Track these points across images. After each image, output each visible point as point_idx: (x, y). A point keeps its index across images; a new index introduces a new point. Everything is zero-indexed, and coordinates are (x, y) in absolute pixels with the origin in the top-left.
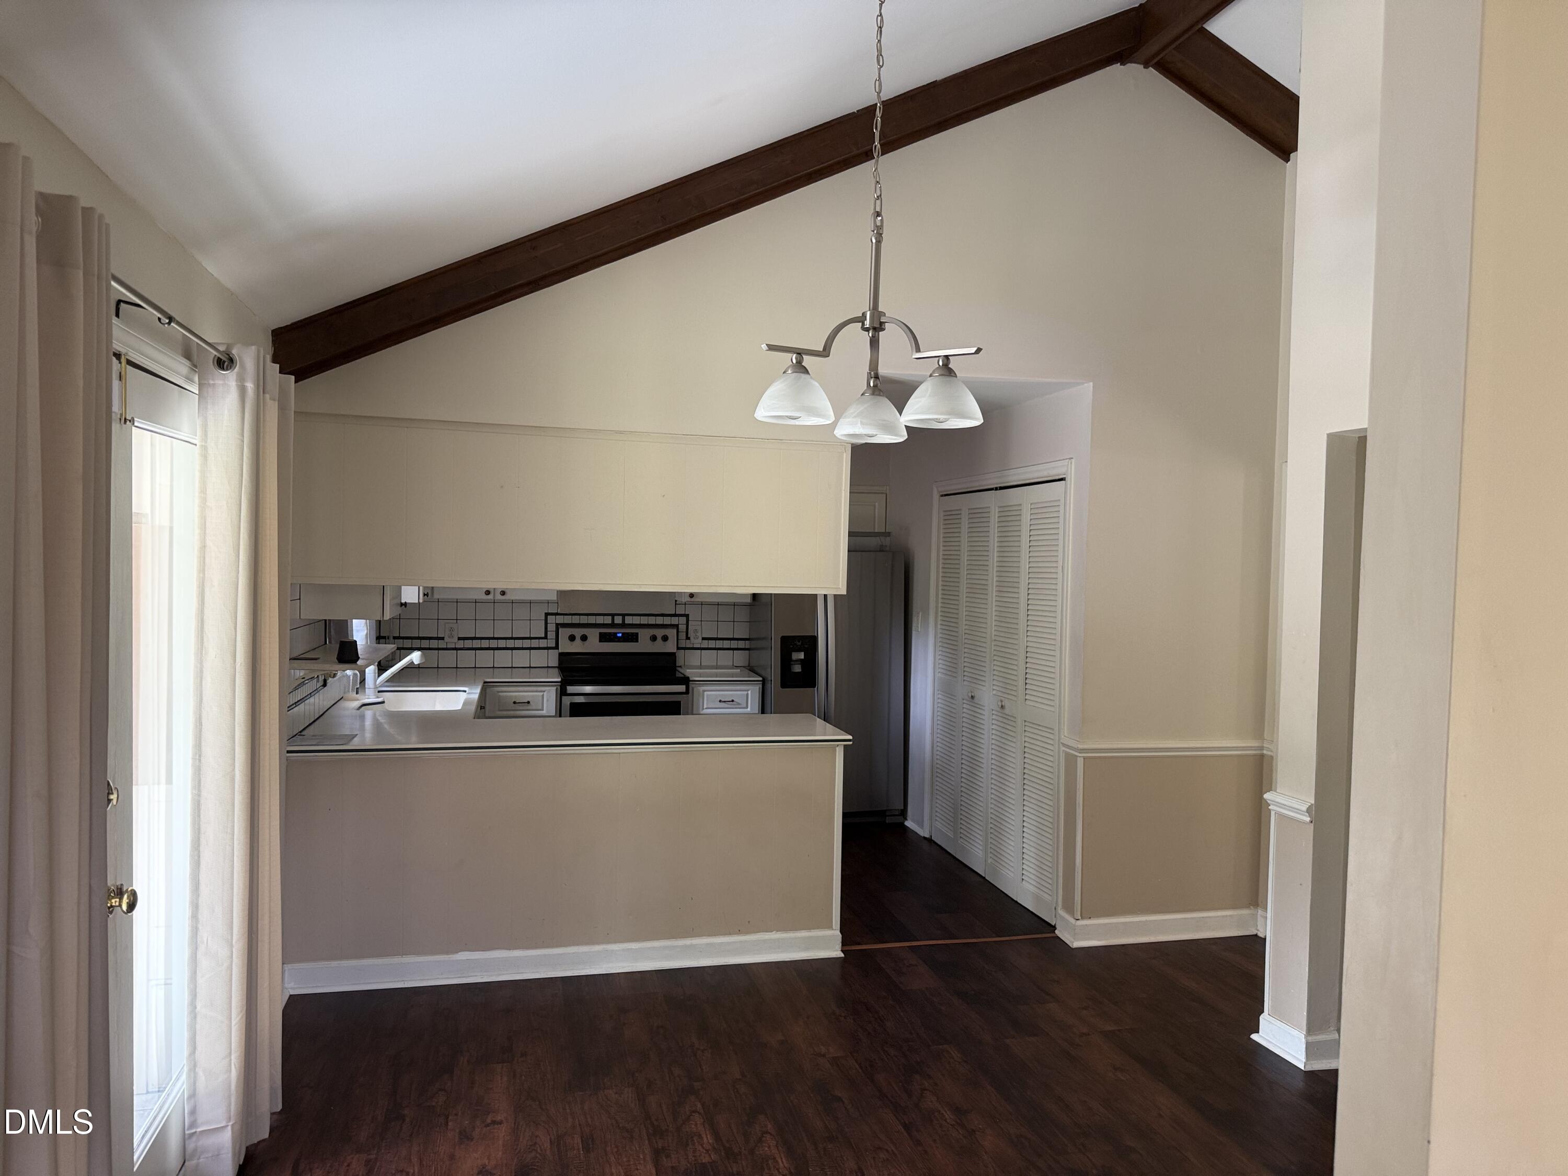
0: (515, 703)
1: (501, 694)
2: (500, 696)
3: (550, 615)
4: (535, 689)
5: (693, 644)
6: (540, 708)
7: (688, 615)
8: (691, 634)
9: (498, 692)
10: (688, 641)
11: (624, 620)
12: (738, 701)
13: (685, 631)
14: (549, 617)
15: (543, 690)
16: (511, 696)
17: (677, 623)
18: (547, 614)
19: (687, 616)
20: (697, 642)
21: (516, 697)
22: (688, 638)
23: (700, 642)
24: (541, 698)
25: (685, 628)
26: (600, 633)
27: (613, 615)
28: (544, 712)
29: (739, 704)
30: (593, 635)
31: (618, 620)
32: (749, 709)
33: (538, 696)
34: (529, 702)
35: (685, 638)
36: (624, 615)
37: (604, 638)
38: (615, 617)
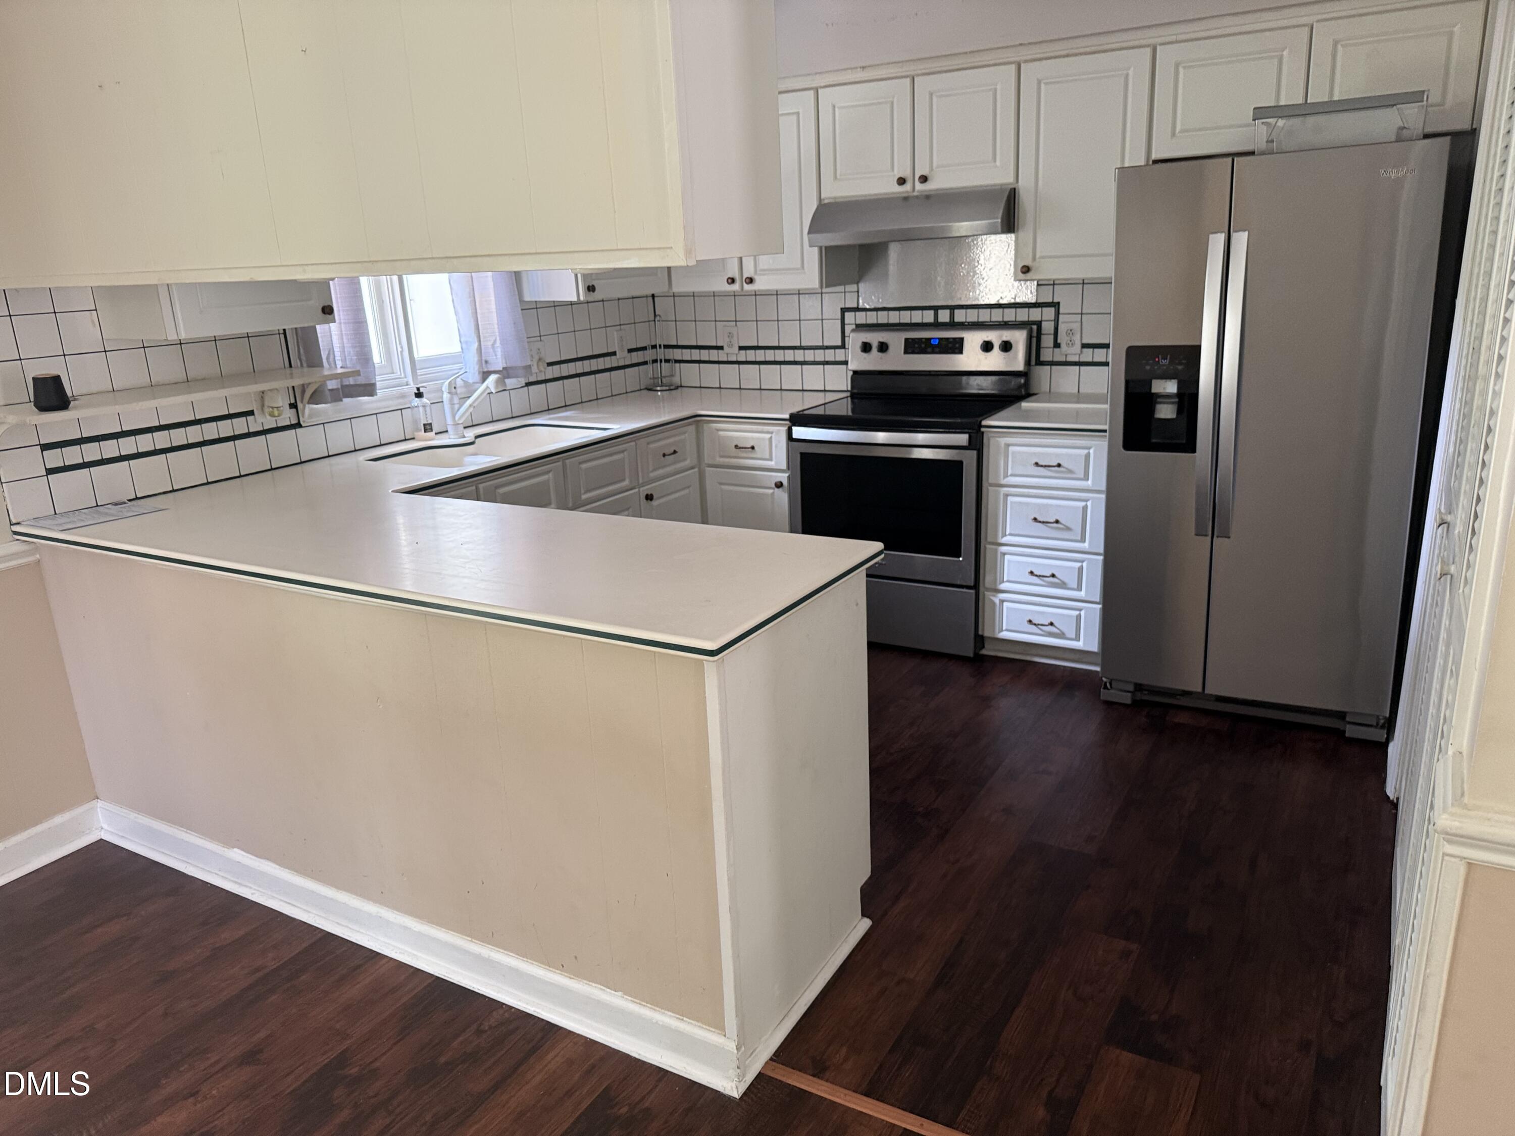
0: (736, 447)
1: (721, 433)
2: (719, 436)
3: (848, 311)
4: (760, 428)
5: (1066, 356)
6: (767, 456)
7: (1059, 303)
8: (1062, 339)
9: (718, 430)
10: (1056, 350)
11: (952, 315)
12: (1070, 467)
13: (1052, 332)
14: (847, 314)
15: (771, 431)
16: (731, 438)
17: (1040, 319)
18: (844, 311)
19: (1056, 305)
20: (1072, 352)
21: (737, 438)
22: (1057, 345)
23: (1079, 352)
24: (767, 443)
25: (1053, 328)
26: (906, 340)
27: (936, 309)
28: (771, 464)
29: (1070, 471)
30: (896, 341)
31: (944, 316)
32: (1090, 482)
33: (763, 439)
34: (753, 448)
35: (1052, 346)
36: (952, 308)
37: (912, 347)
38: (940, 311)
